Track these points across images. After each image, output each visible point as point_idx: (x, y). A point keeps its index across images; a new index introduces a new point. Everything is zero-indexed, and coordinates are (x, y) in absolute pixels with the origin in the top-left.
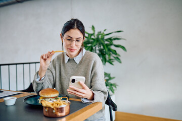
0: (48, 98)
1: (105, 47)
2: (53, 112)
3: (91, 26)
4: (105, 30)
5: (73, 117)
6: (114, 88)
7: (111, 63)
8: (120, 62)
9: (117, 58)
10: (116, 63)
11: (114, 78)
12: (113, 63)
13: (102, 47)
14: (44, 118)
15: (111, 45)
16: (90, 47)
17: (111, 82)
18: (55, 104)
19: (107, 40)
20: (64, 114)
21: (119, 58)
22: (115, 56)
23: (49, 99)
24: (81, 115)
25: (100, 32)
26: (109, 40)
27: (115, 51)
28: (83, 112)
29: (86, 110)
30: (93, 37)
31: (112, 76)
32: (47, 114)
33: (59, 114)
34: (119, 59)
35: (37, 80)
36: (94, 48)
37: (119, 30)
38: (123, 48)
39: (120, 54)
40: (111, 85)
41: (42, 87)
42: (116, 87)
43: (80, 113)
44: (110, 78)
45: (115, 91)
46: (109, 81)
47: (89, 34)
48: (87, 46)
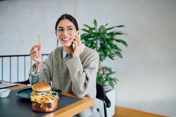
0: (40, 92)
1: (106, 41)
2: (40, 107)
3: (93, 21)
4: (107, 25)
5: (61, 113)
6: (114, 83)
7: (111, 58)
8: (121, 57)
9: (118, 53)
10: (116, 57)
11: (115, 72)
12: (113, 58)
13: (103, 42)
14: (32, 112)
15: (112, 40)
16: (91, 40)
17: (112, 76)
18: (44, 99)
19: (108, 34)
20: (51, 109)
21: (121, 52)
22: (116, 51)
23: (41, 94)
24: (69, 111)
25: (102, 26)
26: (110, 35)
27: (116, 46)
28: (72, 108)
29: (75, 106)
30: (93, 31)
31: (113, 70)
32: (35, 109)
33: (47, 110)
34: (120, 54)
35: (33, 73)
36: (95, 42)
37: (120, 25)
38: (124, 43)
39: (122, 49)
40: (111, 79)
41: (38, 80)
42: (115, 82)
43: (68, 110)
44: (111, 73)
45: (115, 86)
46: (110, 76)
47: (90, 28)
48: (88, 40)
